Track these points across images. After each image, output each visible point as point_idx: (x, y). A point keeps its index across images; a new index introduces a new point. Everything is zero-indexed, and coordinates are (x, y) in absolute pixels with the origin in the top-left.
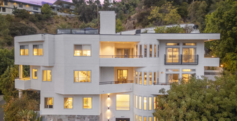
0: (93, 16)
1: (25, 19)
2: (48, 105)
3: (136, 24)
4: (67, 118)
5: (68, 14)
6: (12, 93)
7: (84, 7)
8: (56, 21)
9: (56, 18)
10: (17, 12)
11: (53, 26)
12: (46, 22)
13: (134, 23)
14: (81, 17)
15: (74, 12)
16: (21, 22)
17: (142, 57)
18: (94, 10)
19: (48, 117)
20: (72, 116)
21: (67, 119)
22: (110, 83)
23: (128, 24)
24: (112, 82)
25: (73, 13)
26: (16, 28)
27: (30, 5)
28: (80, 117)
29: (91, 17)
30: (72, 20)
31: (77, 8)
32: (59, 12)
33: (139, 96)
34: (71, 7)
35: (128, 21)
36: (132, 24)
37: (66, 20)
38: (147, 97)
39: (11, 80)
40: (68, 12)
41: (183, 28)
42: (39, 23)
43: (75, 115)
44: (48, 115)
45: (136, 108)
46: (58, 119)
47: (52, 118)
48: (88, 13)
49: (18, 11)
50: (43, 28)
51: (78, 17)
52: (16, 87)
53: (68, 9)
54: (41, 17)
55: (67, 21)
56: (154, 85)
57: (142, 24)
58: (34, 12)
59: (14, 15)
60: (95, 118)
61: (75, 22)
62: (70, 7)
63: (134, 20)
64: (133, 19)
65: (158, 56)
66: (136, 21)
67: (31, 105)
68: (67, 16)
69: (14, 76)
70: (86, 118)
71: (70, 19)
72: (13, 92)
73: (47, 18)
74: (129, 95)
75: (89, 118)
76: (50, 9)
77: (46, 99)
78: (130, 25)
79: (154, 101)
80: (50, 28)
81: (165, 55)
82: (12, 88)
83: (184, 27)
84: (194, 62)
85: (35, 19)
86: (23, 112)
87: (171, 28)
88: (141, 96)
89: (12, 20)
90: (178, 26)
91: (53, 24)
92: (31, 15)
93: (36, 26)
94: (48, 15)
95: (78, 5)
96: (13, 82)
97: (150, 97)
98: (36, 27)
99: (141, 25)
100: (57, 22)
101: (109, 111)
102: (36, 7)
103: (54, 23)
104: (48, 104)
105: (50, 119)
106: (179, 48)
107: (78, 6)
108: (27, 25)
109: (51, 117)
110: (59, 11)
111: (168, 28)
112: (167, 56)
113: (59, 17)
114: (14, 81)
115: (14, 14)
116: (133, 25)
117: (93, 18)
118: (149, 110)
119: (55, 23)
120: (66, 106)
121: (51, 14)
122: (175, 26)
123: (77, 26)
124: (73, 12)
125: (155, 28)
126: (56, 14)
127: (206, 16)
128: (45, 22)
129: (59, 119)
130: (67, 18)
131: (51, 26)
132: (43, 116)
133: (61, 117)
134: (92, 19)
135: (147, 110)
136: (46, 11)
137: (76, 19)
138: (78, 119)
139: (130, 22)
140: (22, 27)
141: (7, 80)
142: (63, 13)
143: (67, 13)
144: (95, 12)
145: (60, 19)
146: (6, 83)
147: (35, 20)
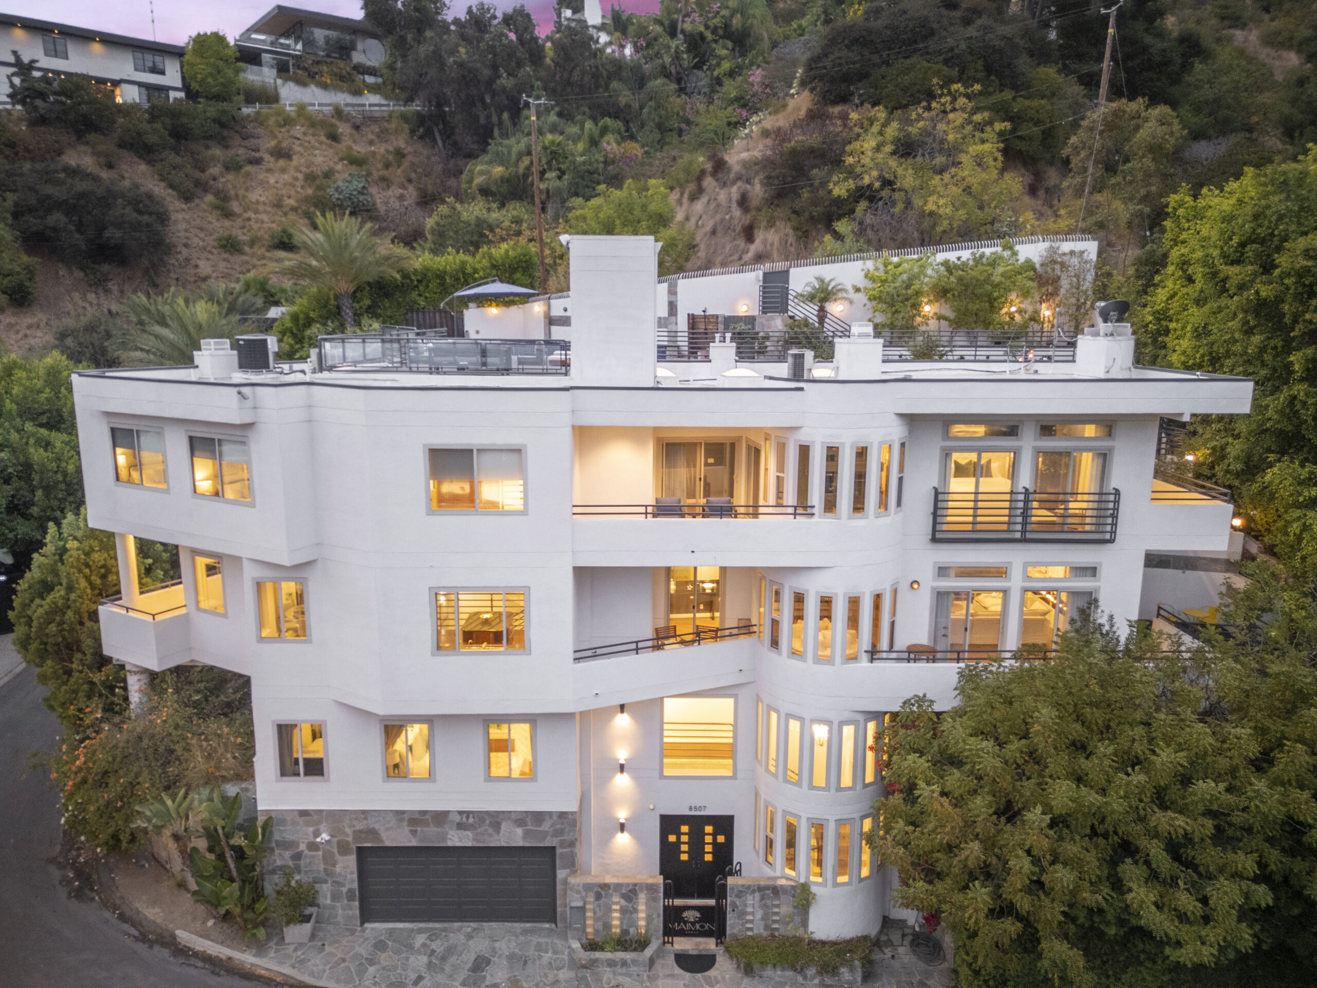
0: (495, 119)
1: (92, 137)
2: (296, 761)
3: (759, 209)
4: (405, 823)
5: (342, 98)
6: (92, 683)
7: (437, 57)
8: (273, 143)
9: (272, 121)
10: (42, 95)
11: (262, 176)
12: (217, 152)
13: (743, 202)
14: (421, 119)
15: (380, 80)
16: (71, 159)
17: (813, 514)
18: (499, 77)
19: (301, 820)
20: (427, 817)
21: (407, 829)
22: (633, 646)
23: (712, 206)
24: (641, 645)
25: (374, 89)
26: (49, 197)
27: (112, 42)
28: (471, 820)
29: (482, 121)
30: (371, 136)
31: (399, 65)
32: (291, 85)
33: (789, 716)
34: (360, 46)
35: (708, 182)
36: (734, 206)
37: (334, 137)
38: (828, 723)
39: (78, 612)
40: (342, 78)
41: (1034, 269)
42: (178, 160)
43: (448, 812)
44: (304, 813)
45: (767, 770)
46: (355, 832)
47: (323, 827)
48: (463, 96)
49: (43, 85)
50: (206, 191)
51: (404, 117)
52: (107, 651)
53: (342, 64)
54: (185, 120)
55: (342, 146)
56: (872, 660)
57: (793, 216)
58: (140, 84)
59: (19, 107)
60: (552, 826)
61: (388, 151)
62: (353, 47)
63: (748, 181)
64: (739, 178)
65: (899, 504)
66: (757, 190)
67: (202, 751)
68: (338, 112)
69: (93, 586)
70: (504, 826)
71: (357, 128)
72: (98, 677)
73: (223, 125)
74: (731, 701)
75: (519, 826)
76: (237, 71)
77: (285, 732)
78: (718, 217)
79: (870, 741)
80: (242, 192)
81: (936, 489)
82: (89, 658)
83: (1037, 260)
84: (1093, 528)
85: (155, 134)
86: (169, 803)
87: (965, 264)
88: (801, 719)
89: (12, 145)
90: (1007, 254)
91: (257, 162)
92: (127, 110)
93: (162, 180)
94: (225, 105)
95: (402, 39)
96: (89, 624)
97: (848, 723)
98: (158, 189)
99: (789, 220)
100: (282, 154)
101: (622, 782)
102: (149, 57)
103: (267, 157)
104: (295, 755)
105: (311, 829)
106: (1017, 453)
107: (401, 47)
108: (105, 175)
109: (320, 822)
110: (286, 79)
111: (946, 263)
112: (946, 497)
113: (293, 114)
114: (94, 616)
115: (23, 102)
116: (737, 212)
117: (496, 132)
118: (839, 789)
119: (272, 155)
120: (397, 760)
121: (242, 97)
122: (988, 251)
123: (399, 171)
124: (370, 79)
125: (870, 264)
126: (269, 97)
127: (1173, 199)
128: (210, 152)
129: (361, 831)
130: (338, 123)
131: (248, 174)
132: (273, 815)
133: (372, 823)
134: (492, 138)
135: (827, 789)
136: (210, 80)
137: (393, 125)
138: (459, 832)
139: (722, 196)
140: (82, 195)
141: (56, 611)
142: (313, 87)
143: (336, 88)
144: (504, 89)
145: (298, 130)
146: (53, 628)
147: (152, 139)
